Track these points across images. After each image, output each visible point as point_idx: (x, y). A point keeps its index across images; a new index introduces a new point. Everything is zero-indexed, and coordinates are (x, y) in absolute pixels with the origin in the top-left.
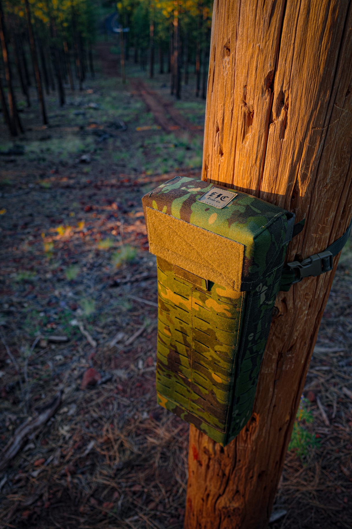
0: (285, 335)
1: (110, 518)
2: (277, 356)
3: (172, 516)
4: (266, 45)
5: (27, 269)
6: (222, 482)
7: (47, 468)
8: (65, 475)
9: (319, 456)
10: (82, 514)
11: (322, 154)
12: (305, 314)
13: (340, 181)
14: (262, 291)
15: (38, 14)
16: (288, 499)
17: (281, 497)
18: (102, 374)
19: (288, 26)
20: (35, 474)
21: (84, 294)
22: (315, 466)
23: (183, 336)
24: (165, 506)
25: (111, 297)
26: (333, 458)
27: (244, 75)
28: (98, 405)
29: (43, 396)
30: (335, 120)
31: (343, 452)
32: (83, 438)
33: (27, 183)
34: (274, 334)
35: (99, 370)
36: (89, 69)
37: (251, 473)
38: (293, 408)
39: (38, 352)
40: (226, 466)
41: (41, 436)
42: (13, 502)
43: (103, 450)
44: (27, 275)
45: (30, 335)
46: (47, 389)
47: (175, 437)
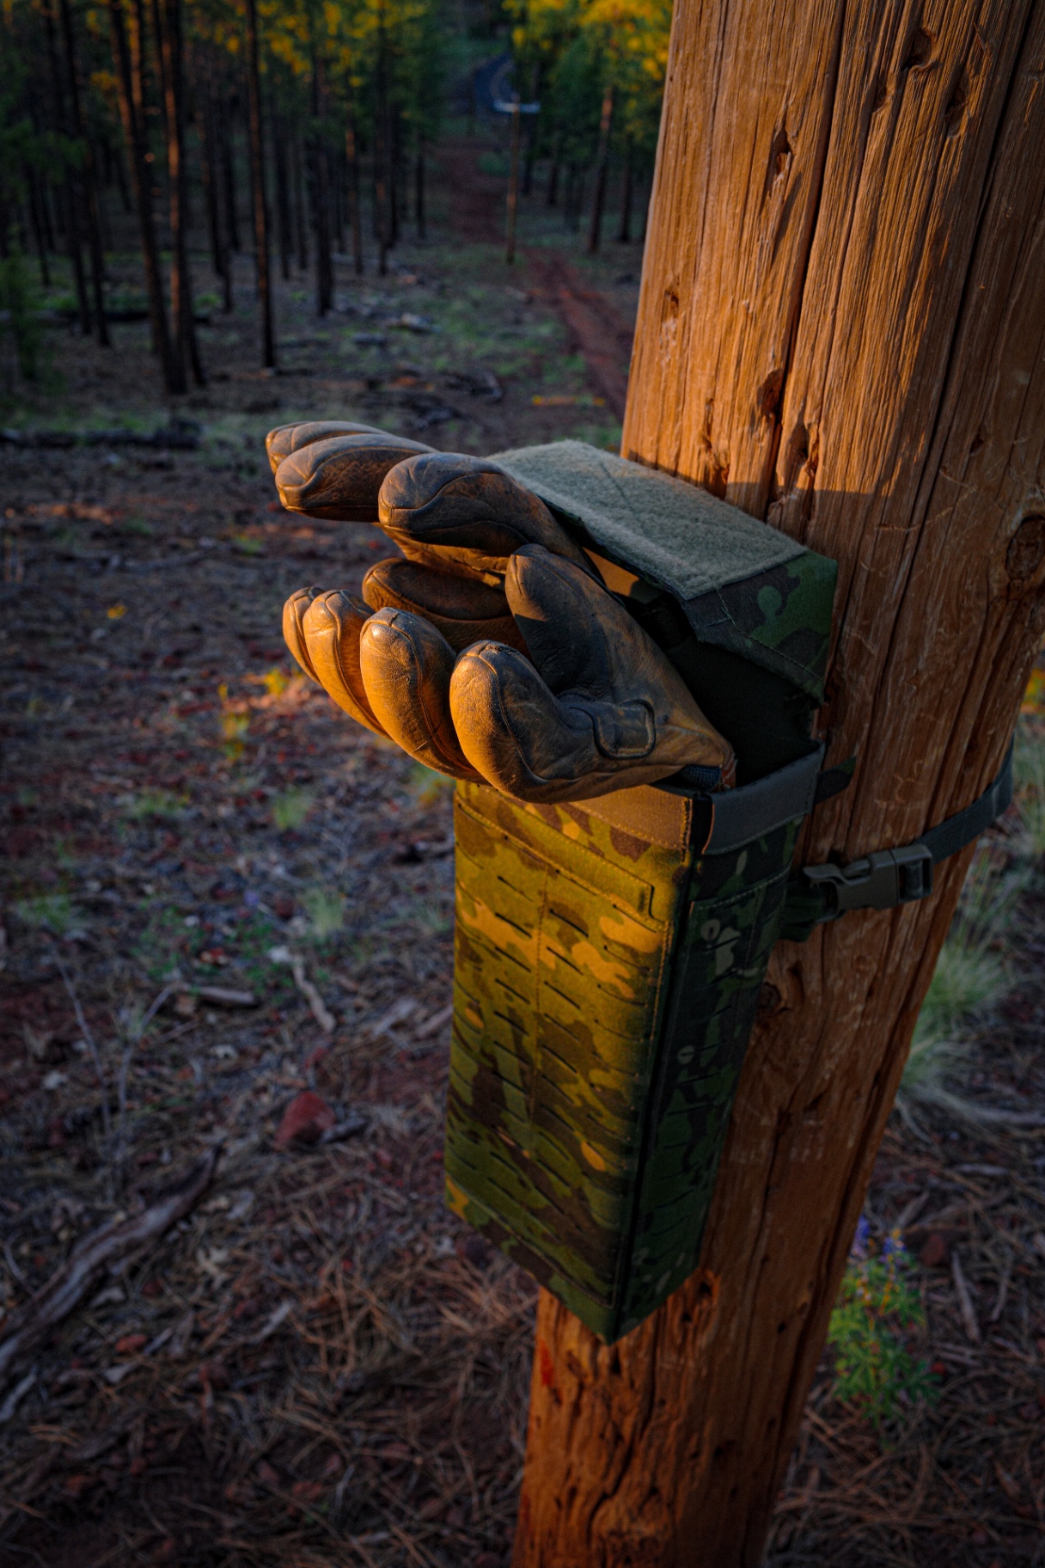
0: (796, 1065)
1: (307, 1527)
2: (775, 1119)
3: (486, 1547)
4: (763, 305)
5: (165, 786)
6: (611, 1457)
7: (150, 1364)
8: (196, 1389)
9: (933, 1427)
10: (232, 1507)
11: (904, 595)
12: (855, 1013)
13: (955, 669)
14: (720, 941)
15: (282, 46)
16: (825, 1542)
17: (805, 1533)
18: (340, 1111)
19: (820, 264)
20: (115, 1374)
21: (318, 876)
22: (919, 1456)
23: (514, 1032)
24: (468, 1515)
25: (395, 891)
26: (977, 1439)
27: (707, 371)
28: (316, 1202)
29: (166, 1157)
30: (941, 510)
31: (1007, 1425)
32: (261, 1289)
33: (195, 535)
34: (766, 1059)
35: (332, 1099)
36: (412, 213)
37: (694, 1441)
38: (824, 1271)
39: (167, 1030)
40: (623, 1411)
41: (146, 1268)
42: (44, 1446)
43: (313, 1330)
44: (161, 802)
45: (151, 977)
46: (180, 1137)
47: (525, 1318)
